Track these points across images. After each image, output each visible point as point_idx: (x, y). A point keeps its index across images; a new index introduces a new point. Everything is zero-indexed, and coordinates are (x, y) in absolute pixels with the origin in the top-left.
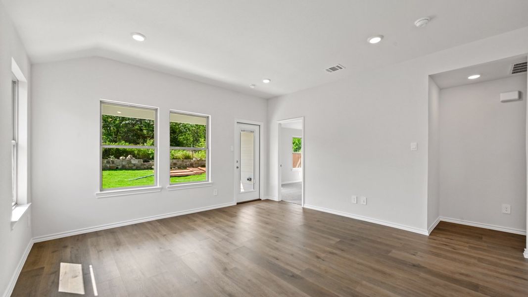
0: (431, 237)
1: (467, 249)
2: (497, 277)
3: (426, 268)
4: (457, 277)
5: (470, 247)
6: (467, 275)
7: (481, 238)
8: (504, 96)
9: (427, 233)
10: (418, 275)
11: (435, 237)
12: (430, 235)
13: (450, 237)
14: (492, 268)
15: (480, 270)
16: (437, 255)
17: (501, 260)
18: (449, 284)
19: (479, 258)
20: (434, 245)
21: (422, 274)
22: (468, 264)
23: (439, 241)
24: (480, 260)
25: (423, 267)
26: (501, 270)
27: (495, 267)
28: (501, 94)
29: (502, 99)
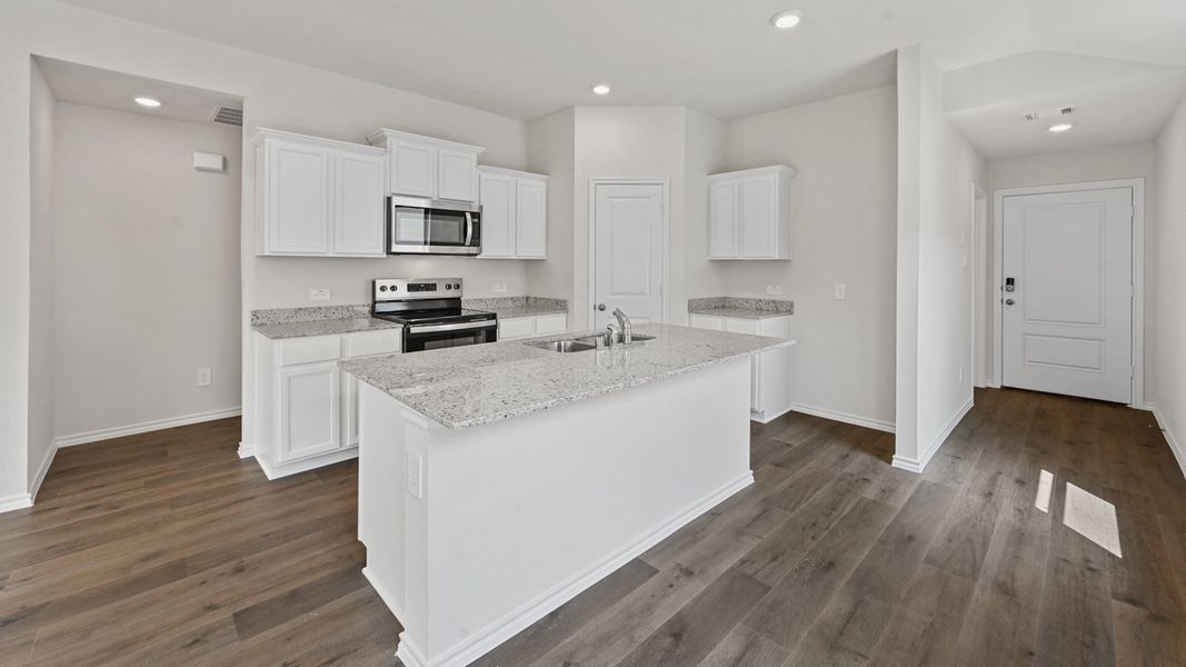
0: (41, 506)
1: (142, 491)
2: (212, 522)
3: (49, 603)
4: (137, 572)
5: (148, 485)
6: (156, 555)
7: (165, 453)
8: (201, 160)
9: (25, 501)
10: (29, 643)
11: (53, 502)
12: (37, 501)
13: (96, 482)
14: (198, 507)
15: (180, 525)
16: (73, 547)
17: (208, 482)
18: (122, 602)
19: (172, 500)
20: (55, 526)
21: (43, 631)
22: (153, 526)
23: (70, 505)
24: (174, 503)
25: (42, 606)
26: (214, 503)
27: (203, 504)
28: (196, 155)
29: (196, 164)
